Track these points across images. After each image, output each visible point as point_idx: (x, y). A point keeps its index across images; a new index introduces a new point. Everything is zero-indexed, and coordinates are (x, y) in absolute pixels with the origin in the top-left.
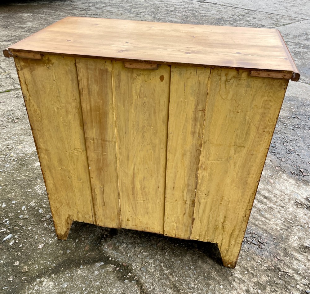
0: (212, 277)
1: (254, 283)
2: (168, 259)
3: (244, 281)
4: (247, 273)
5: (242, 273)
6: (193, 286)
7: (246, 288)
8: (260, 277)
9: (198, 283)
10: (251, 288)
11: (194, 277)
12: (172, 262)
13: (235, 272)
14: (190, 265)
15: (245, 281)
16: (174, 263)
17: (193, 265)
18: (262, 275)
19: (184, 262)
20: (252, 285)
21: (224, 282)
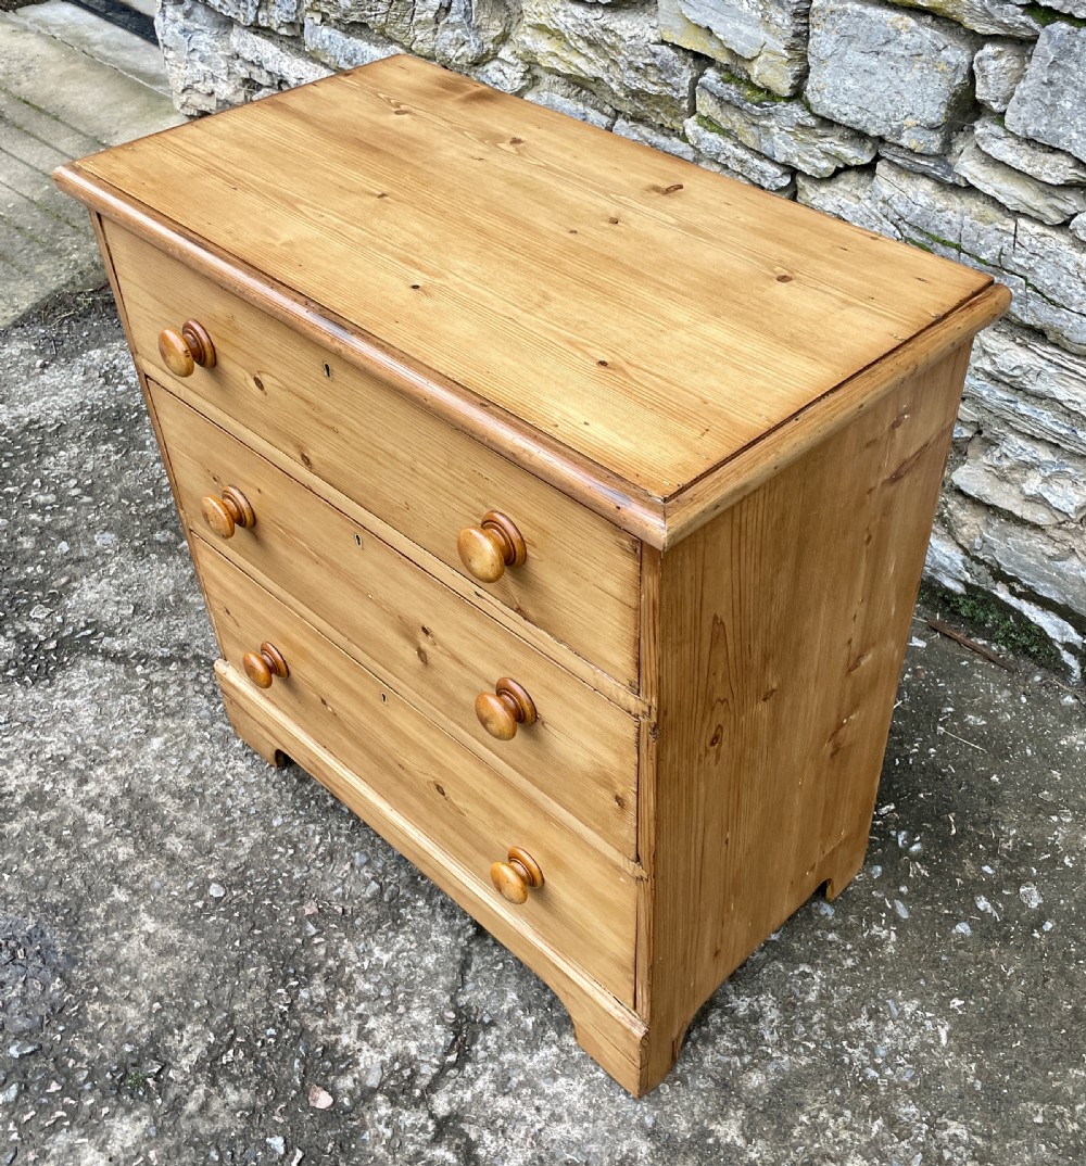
0: (180, 799)
1: (54, 807)
2: (311, 823)
3: (83, 806)
4: (65, 833)
5: (80, 827)
6: (240, 763)
7: (85, 788)
8: (27, 828)
9: (224, 772)
10: (70, 792)
11: (234, 787)
12: (301, 816)
13: (103, 825)
14: (241, 818)
15: (79, 807)
16: (293, 814)
17: (234, 820)
18: (18, 835)
19: (261, 824)
20: (62, 799)
21: (144, 791)
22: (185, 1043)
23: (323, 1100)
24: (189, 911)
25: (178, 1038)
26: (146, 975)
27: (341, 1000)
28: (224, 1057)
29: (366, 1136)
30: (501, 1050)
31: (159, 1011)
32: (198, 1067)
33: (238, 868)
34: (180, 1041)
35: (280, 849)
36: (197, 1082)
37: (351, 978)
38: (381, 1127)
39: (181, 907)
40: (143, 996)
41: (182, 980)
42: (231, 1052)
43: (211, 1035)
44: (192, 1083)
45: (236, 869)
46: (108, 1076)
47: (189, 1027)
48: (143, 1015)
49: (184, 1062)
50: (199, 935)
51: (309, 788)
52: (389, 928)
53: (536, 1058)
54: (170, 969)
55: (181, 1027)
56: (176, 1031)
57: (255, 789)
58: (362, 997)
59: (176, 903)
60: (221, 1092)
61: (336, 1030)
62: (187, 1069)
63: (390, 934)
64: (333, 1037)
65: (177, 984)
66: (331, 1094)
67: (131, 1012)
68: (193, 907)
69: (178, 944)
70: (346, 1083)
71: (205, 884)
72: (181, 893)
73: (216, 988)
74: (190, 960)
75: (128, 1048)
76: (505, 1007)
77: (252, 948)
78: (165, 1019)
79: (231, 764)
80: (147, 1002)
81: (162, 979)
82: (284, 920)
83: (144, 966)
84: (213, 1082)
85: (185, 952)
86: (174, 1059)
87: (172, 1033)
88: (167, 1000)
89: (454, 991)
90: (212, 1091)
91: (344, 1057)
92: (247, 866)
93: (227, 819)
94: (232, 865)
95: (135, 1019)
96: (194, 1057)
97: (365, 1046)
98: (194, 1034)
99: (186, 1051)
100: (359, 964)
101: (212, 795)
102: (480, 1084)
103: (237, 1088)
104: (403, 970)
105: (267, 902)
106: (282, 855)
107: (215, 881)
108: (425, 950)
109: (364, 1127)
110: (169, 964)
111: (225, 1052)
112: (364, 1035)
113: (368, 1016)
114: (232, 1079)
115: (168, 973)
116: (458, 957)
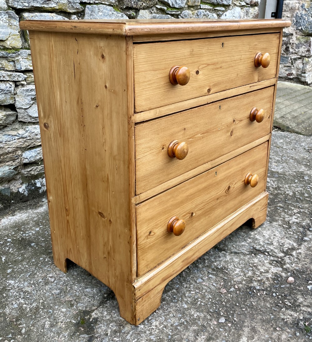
22: (289, 317)
23: (291, 279)
24: (234, 328)
25: (288, 319)
26: (266, 336)
27: (257, 279)
28: (289, 305)
29: (297, 268)
30: (260, 245)
31: (279, 327)
32: (296, 311)
33: (210, 315)
34: (288, 318)
35: (199, 303)
36: (301, 310)
37: (248, 277)
38: (293, 266)
39: (233, 330)
40: (275, 334)
41: (264, 324)
42: (286, 303)
43: (282, 310)
44: (302, 312)
45: (210, 316)
46: (310, 338)
47: (282, 317)
48: (283, 333)
49: (296, 315)
50: (244, 322)
51: (168, 298)
52: (227, 270)
53: (260, 239)
54: (261, 328)
55: (283, 319)
56: (285, 320)
57: (168, 316)
58: (254, 273)
59: (231, 333)
60: (301, 303)
61: (268, 278)
62: (298, 314)
63: (229, 270)
64: (270, 279)
65: (266, 325)
66: (288, 278)
67: (284, 337)
68: (231, 327)
69: (250, 328)
70: (283, 274)
71: (220, 325)
72: (226, 332)
73: (264, 313)
74: (255, 323)
75: (298, 334)
76: (247, 245)
77: (245, 305)
78: (282, 325)
79: (154, 327)
80: (277, 333)
81: (266, 330)
82: (231, 298)
83: (263, 338)
84: (299, 306)
85: (253, 325)
86: (296, 318)
87: (287, 322)
88: (274, 326)
89: (245, 255)
90: (302, 305)
91: (275, 276)
92: (208, 312)
93: (185, 323)
94: (209, 317)
95: (286, 335)
96: (292, 313)
97: (270, 271)
98: (284, 315)
99: (291, 315)
100: (242, 276)
101: (172, 332)
102: (272, 248)
103: (298, 299)
104: (241, 266)
105: (224, 303)
106: (201, 302)
107: (218, 321)
108: (233, 261)
109: (295, 269)
110: (259, 329)
111: (287, 305)
112: (267, 272)
113: (260, 272)
114: (295, 301)
115: (263, 329)
116: (233, 254)
